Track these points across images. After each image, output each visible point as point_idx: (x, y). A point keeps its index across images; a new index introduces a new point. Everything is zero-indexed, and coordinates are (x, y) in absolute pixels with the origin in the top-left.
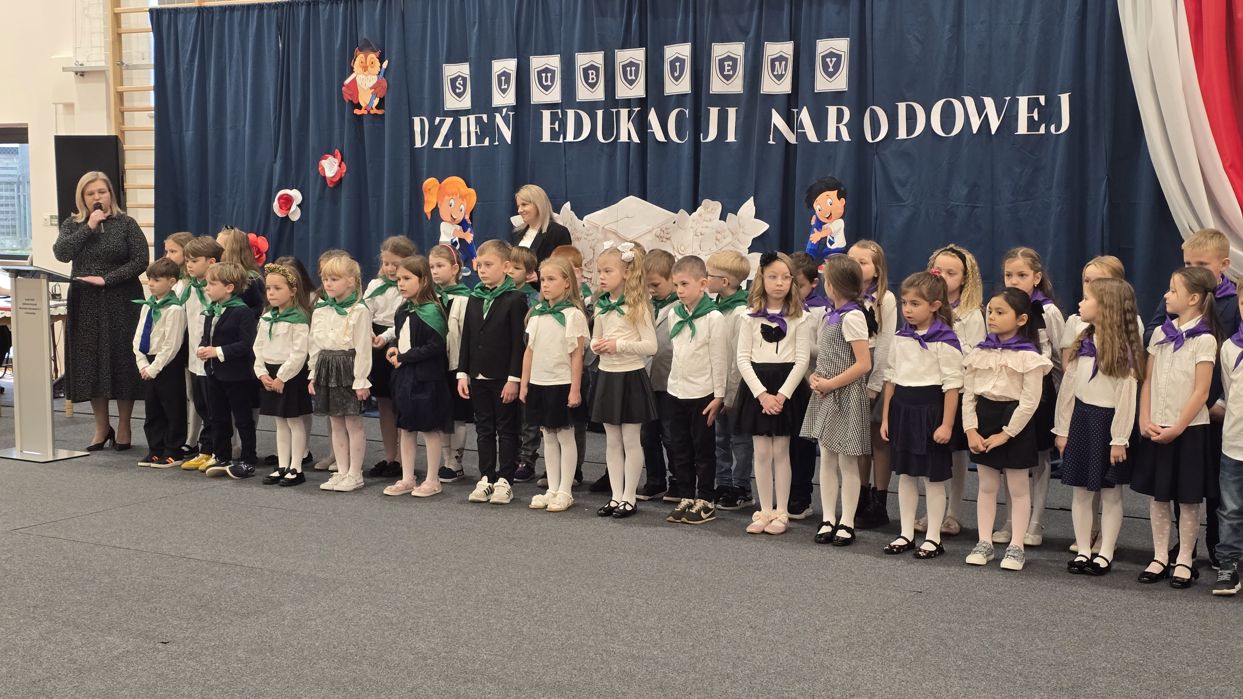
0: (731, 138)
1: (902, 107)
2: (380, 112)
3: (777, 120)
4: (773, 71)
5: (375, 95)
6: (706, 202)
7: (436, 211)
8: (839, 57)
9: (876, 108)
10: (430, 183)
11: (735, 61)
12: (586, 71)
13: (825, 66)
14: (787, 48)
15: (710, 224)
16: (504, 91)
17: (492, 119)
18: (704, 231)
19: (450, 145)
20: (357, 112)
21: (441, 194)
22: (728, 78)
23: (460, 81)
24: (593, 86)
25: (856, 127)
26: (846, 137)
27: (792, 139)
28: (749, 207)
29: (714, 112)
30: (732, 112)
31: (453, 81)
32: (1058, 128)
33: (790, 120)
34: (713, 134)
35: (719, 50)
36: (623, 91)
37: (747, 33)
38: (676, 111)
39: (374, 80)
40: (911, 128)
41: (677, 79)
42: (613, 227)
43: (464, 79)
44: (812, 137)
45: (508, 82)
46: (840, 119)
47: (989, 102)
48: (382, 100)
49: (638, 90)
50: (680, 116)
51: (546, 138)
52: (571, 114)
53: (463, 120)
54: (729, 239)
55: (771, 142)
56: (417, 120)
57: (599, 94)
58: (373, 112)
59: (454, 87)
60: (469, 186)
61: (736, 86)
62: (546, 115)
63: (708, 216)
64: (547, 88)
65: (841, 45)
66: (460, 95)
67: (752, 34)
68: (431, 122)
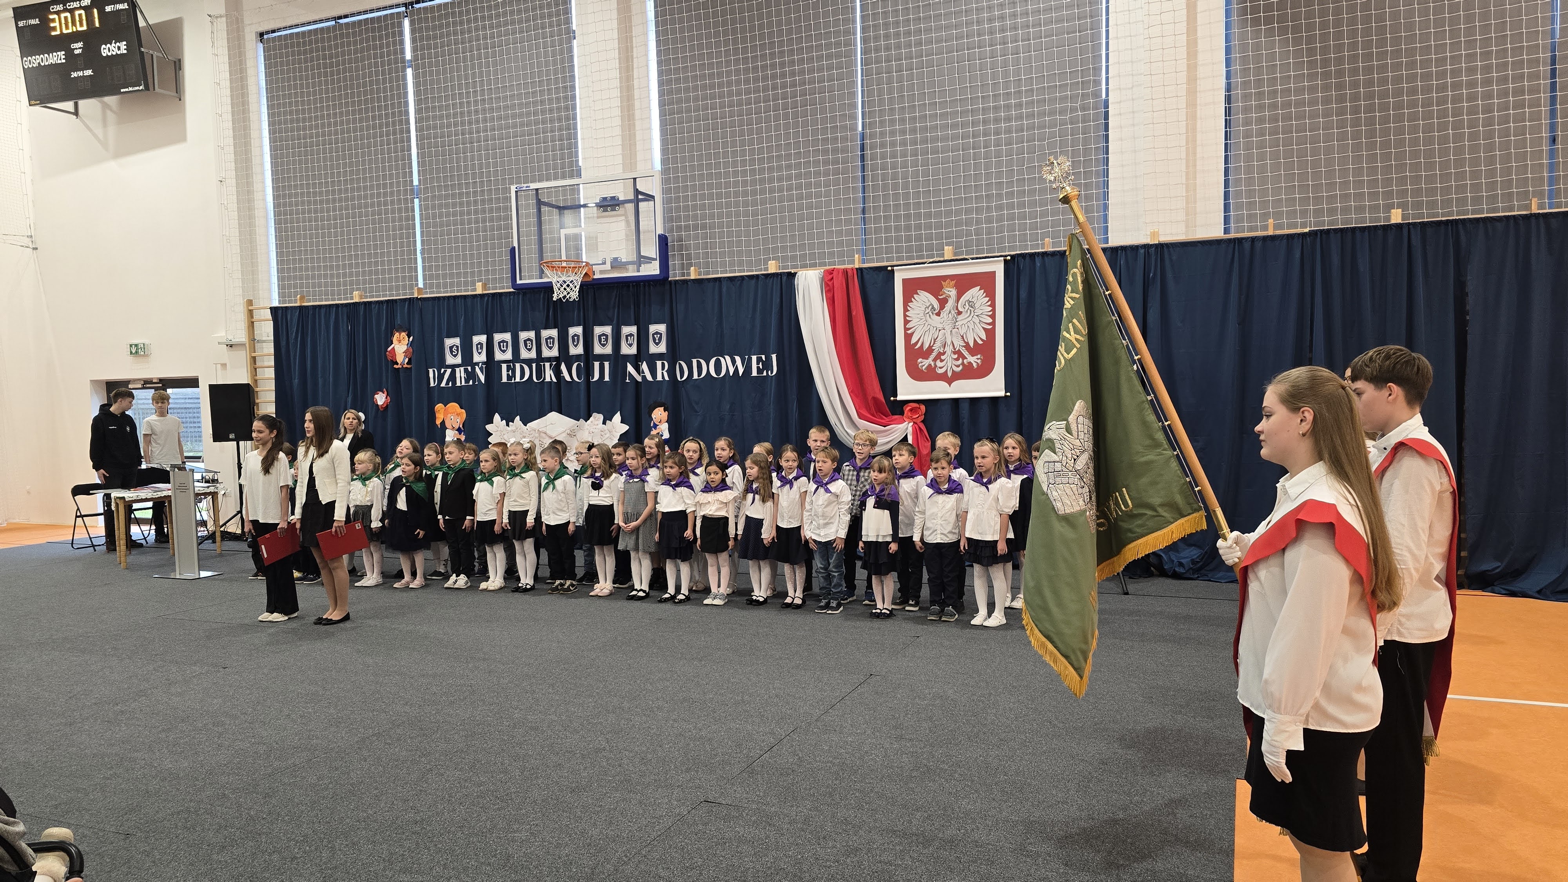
0: (607, 378)
1: (694, 361)
2: (409, 366)
3: (630, 369)
4: (627, 341)
5: (406, 356)
6: (595, 414)
7: (443, 423)
8: (661, 334)
9: (682, 362)
10: (439, 407)
11: (607, 336)
12: (525, 341)
13: (654, 339)
14: (633, 329)
15: (597, 427)
16: (480, 353)
17: (473, 369)
18: (594, 431)
19: (450, 385)
20: (395, 366)
21: (446, 413)
22: (604, 345)
23: (455, 348)
24: (530, 350)
25: (672, 372)
26: (667, 378)
27: (639, 379)
28: (617, 417)
29: (597, 365)
30: (607, 364)
31: (451, 348)
32: (772, 373)
33: (637, 369)
34: (596, 377)
35: (598, 330)
36: (546, 353)
37: (612, 321)
38: (576, 363)
39: (405, 348)
40: (700, 374)
41: (576, 346)
42: (544, 429)
43: (457, 347)
44: (649, 378)
45: (482, 348)
46: (663, 368)
47: (738, 359)
48: (410, 360)
49: (555, 353)
50: (578, 367)
51: (504, 379)
52: (518, 366)
53: (457, 370)
54: (608, 435)
55: (627, 381)
56: (431, 371)
57: (533, 355)
58: (406, 366)
59: (452, 352)
60: (461, 408)
61: (608, 350)
62: (504, 366)
63: (596, 423)
64: (504, 351)
65: (662, 328)
66: (455, 356)
67: (615, 322)
68: (439, 371)
